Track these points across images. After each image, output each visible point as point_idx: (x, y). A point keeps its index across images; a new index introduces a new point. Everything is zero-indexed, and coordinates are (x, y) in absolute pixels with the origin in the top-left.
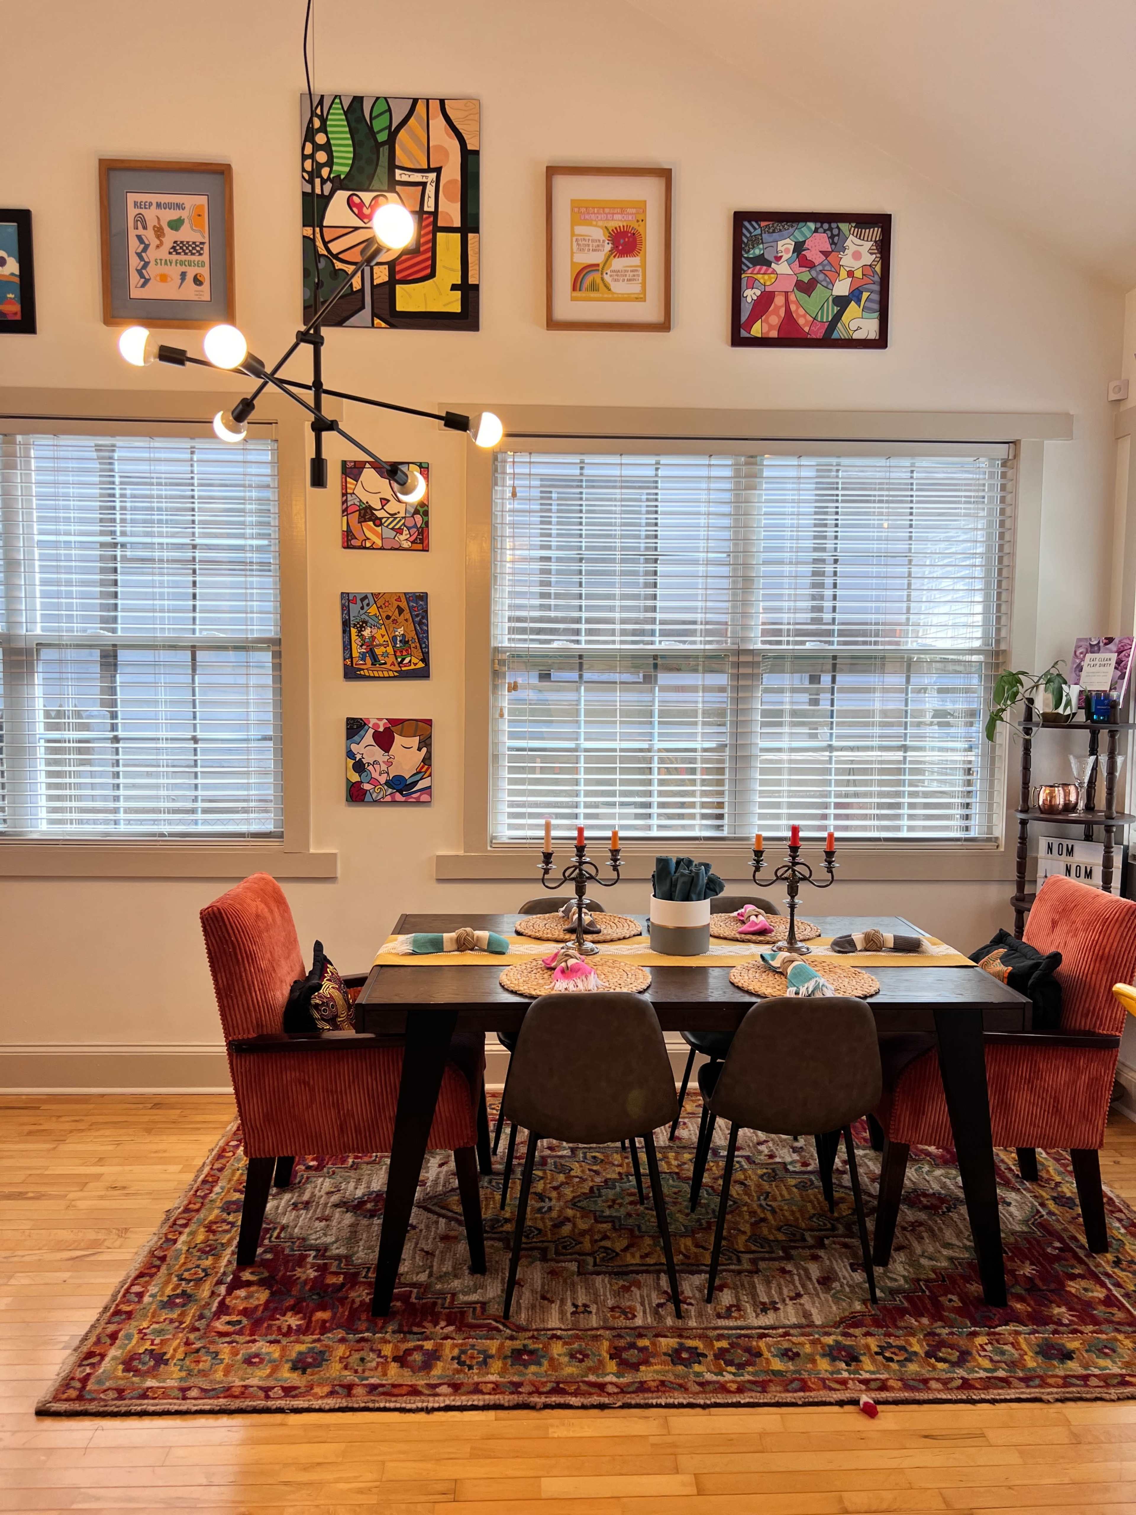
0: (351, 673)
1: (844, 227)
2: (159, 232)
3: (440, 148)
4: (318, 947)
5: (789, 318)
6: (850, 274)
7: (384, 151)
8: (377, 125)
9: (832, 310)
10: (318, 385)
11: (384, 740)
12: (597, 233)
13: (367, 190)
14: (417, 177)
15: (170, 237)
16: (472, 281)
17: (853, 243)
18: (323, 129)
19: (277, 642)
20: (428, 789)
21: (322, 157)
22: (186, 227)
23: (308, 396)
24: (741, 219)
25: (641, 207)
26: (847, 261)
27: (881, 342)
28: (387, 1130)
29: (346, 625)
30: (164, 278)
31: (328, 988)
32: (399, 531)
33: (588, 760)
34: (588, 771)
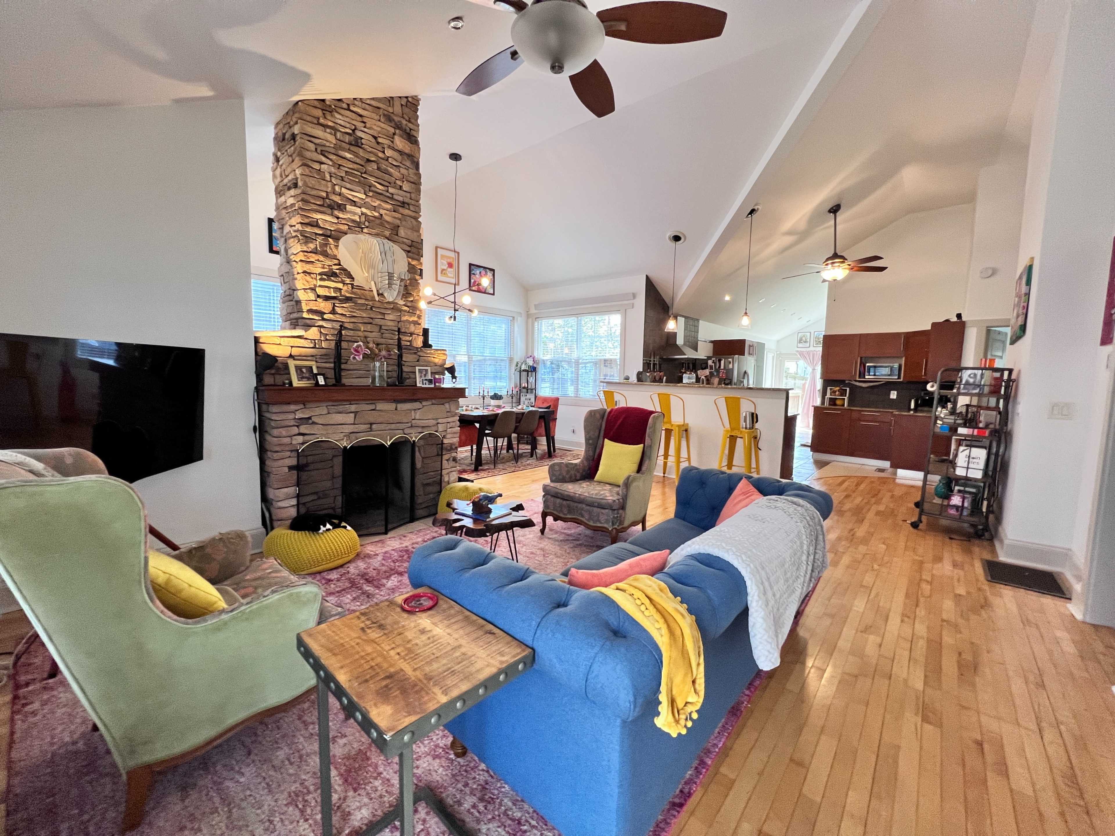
1: (488, 270)
12: (445, 263)
17: (489, 273)
24: (470, 264)
25: (453, 258)
27: (493, 294)
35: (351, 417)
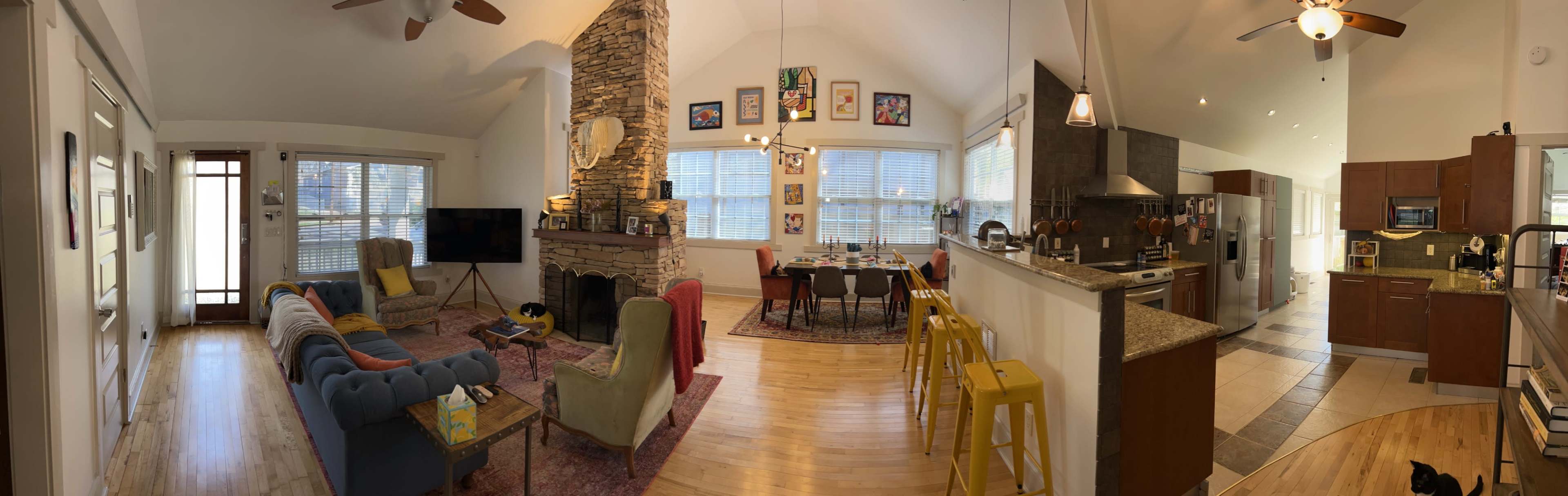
0: (786, 203)
1: (900, 97)
2: (748, 103)
3: (808, 79)
4: (778, 261)
5: (887, 118)
6: (901, 108)
7: (796, 80)
8: (794, 75)
9: (897, 117)
10: (781, 144)
11: (793, 219)
12: (843, 97)
13: (792, 90)
14: (803, 86)
15: (751, 104)
16: (814, 109)
17: (901, 101)
18: (783, 77)
19: (771, 196)
20: (802, 230)
21: (783, 83)
22: (754, 102)
23: (779, 146)
24: (876, 94)
25: (852, 91)
26: (900, 105)
27: (908, 125)
28: (790, 294)
29: (786, 192)
30: (749, 114)
31: (779, 268)
32: (797, 170)
33: (840, 224)
34: (840, 227)
35: (572, 252)
